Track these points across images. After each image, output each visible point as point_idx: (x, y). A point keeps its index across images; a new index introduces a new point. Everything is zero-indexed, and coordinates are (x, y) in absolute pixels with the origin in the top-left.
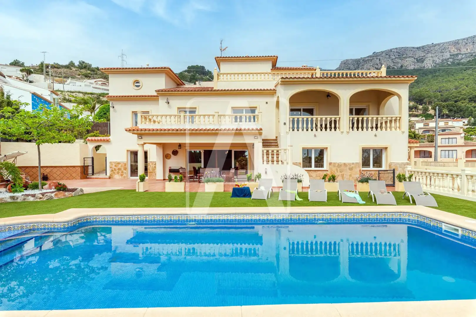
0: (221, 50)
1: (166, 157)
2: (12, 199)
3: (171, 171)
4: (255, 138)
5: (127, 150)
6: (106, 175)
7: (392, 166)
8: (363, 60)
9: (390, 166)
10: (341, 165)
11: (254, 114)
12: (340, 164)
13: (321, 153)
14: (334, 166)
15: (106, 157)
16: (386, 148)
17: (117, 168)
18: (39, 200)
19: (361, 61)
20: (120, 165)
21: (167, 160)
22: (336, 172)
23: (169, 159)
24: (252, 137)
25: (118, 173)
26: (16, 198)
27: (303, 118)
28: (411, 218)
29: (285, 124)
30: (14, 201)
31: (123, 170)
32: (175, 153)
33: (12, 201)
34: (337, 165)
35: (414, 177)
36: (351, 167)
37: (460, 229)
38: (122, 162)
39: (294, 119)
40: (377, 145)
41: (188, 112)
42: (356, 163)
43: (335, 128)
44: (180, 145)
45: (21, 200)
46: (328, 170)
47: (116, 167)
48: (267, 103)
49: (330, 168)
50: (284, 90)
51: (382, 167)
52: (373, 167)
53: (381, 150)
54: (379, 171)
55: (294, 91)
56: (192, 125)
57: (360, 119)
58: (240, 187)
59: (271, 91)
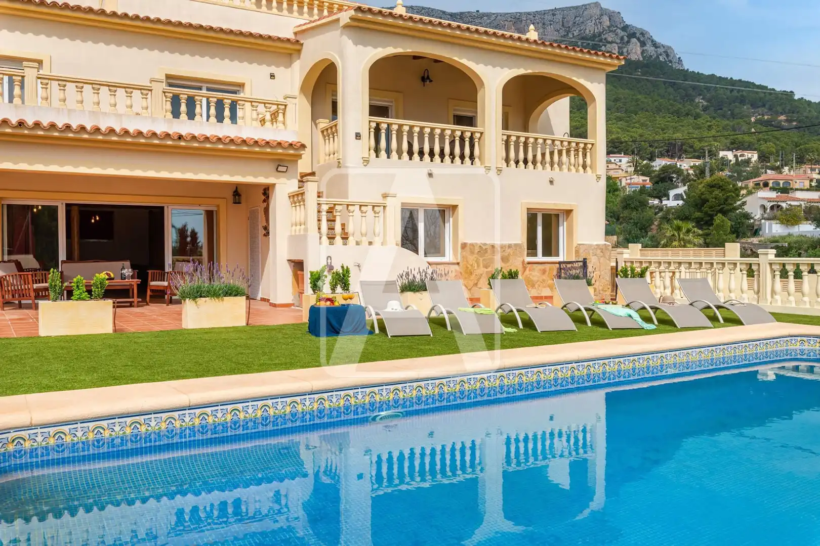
4: (280, 169)
7: (581, 251)
9: (577, 252)
10: (486, 249)
12: (484, 247)
13: (437, 216)
14: (472, 253)
16: (568, 212)
22: (476, 268)
24: (270, 167)
29: (358, 136)
34: (477, 250)
36: (506, 254)
39: (379, 124)
40: (554, 204)
42: (516, 245)
43: (472, 157)
46: (458, 261)
48: (272, 76)
49: (463, 257)
50: (356, 44)
51: (558, 255)
52: (544, 255)
53: (557, 216)
54: (560, 263)
55: (380, 49)
56: (70, 111)
57: (523, 139)
58: (336, 304)
59: (289, 46)
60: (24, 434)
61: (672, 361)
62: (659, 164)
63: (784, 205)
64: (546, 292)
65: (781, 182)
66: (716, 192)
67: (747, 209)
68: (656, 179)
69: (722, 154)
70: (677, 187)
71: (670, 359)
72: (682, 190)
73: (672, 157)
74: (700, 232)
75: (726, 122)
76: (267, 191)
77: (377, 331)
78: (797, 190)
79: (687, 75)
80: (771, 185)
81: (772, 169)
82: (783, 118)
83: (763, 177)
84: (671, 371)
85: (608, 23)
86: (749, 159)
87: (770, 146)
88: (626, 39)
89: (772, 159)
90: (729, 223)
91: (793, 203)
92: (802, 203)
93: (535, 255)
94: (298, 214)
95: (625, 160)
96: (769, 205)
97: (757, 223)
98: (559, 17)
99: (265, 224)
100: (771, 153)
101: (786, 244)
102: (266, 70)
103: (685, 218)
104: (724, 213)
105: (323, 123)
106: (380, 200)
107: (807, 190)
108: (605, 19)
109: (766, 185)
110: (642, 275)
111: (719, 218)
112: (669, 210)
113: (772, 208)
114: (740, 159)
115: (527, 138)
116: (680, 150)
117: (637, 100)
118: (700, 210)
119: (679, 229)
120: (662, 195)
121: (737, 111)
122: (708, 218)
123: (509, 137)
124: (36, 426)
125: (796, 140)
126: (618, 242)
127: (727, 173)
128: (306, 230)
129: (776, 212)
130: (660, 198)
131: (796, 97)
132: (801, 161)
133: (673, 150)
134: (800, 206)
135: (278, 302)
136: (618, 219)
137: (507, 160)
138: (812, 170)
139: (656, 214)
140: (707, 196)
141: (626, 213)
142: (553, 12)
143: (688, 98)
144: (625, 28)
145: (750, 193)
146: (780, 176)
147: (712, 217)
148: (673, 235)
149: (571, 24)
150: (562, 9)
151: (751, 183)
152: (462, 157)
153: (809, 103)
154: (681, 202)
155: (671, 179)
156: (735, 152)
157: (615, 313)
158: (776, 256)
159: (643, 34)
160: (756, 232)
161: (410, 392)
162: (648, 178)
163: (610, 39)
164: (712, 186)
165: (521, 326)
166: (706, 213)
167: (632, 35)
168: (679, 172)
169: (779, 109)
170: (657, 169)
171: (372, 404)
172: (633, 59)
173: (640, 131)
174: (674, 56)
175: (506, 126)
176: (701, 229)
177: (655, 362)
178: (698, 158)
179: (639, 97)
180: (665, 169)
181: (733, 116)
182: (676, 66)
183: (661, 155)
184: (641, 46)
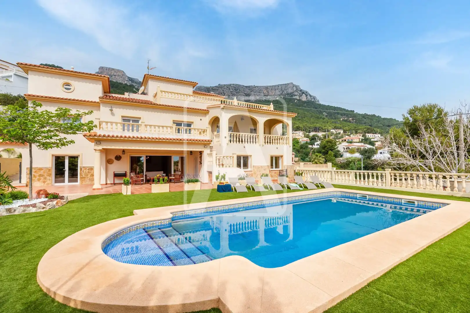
0: (148, 68)
1: (109, 162)
2: (9, 212)
3: (116, 175)
4: (205, 147)
5: (52, 155)
6: (20, 182)
7: (286, 167)
8: (212, 89)
9: (284, 167)
11: (189, 128)
12: (259, 167)
13: (246, 158)
14: (256, 168)
15: (21, 163)
16: (282, 156)
17: (38, 175)
18: (42, 210)
19: (211, 89)
20: (42, 171)
21: (109, 165)
22: (257, 173)
23: (111, 164)
24: (202, 146)
25: (39, 180)
26: (13, 211)
27: (234, 134)
28: (338, 194)
29: (225, 137)
30: (11, 214)
31: (46, 176)
32: (118, 158)
33: (8, 214)
35: (303, 174)
36: (265, 168)
37: (367, 196)
38: (45, 168)
39: (231, 134)
41: (131, 121)
42: (268, 166)
43: (256, 142)
44: (124, 151)
45: (19, 212)
47: (37, 173)
48: (201, 120)
49: (253, 169)
50: (225, 113)
51: (279, 168)
52: (275, 168)
53: (279, 157)
54: (280, 170)
55: (231, 114)
56: (153, 133)
57: (269, 137)
58: (224, 184)
59: (205, 111)
60: (176, 213)
61: (304, 198)
62: (312, 134)
63: (350, 147)
64: (276, 179)
65: (350, 140)
66: (329, 144)
67: (339, 149)
68: (311, 139)
69: (332, 130)
70: (317, 141)
71: (303, 197)
72: (319, 142)
73: (316, 132)
74: (324, 157)
75: (333, 120)
76: (201, 153)
77: (234, 191)
78: (355, 142)
79: (320, 105)
80: (347, 141)
81: (348, 135)
82: (351, 119)
83: (344, 138)
84: (304, 200)
85: (295, 89)
86: (340, 132)
87: (347, 128)
88: (301, 94)
89: (347, 132)
90: (333, 153)
91: (353, 147)
92: (356, 147)
93: (273, 168)
94: (210, 159)
95: (301, 133)
96: (345, 147)
97: (342, 153)
98: (280, 87)
99: (200, 161)
100: (347, 130)
101: (351, 160)
102: (199, 118)
103: (320, 152)
104: (332, 150)
105: (215, 133)
106: (231, 155)
107: (358, 142)
108: (295, 88)
109: (345, 141)
110: (302, 174)
111: (330, 152)
112: (315, 149)
113: (347, 148)
114: (337, 132)
115: (270, 136)
116: (318, 129)
117: (305, 113)
118: (324, 149)
119: (317, 156)
120: (312, 144)
121: (336, 117)
122: (327, 152)
123: (265, 136)
124: (179, 212)
125: (355, 126)
126: (299, 160)
127: (333, 137)
128: (213, 164)
129: (348, 150)
130: (312, 145)
131: (355, 112)
132: (356, 133)
133: (316, 130)
134: (355, 148)
135: (204, 182)
136: (299, 152)
137: (265, 143)
138: (360, 135)
139: (311, 150)
140: (326, 145)
141: (301, 150)
142: (278, 86)
143: (321, 113)
144: (301, 91)
145: (340, 143)
146: (350, 138)
147: (328, 151)
148: (315, 158)
149: (284, 89)
150: (281, 85)
151: (340, 140)
152: (253, 142)
153: (359, 114)
154: (318, 146)
155: (316, 139)
156: (336, 130)
157: (293, 185)
158: (336, 169)
159: (306, 92)
160: (341, 156)
161: (246, 205)
162: (308, 139)
163: (296, 94)
164: (328, 142)
165: (269, 189)
166: (326, 150)
167: (303, 93)
168: (318, 137)
169: (350, 116)
170: (311, 135)
171: (239, 208)
172: (303, 100)
173: (306, 123)
174: (317, 99)
175: (264, 133)
176: (324, 155)
177: (300, 198)
178: (324, 132)
179: (306, 112)
180: (314, 136)
181: (335, 118)
182: (317, 103)
183: (313, 131)
184: (306, 96)
